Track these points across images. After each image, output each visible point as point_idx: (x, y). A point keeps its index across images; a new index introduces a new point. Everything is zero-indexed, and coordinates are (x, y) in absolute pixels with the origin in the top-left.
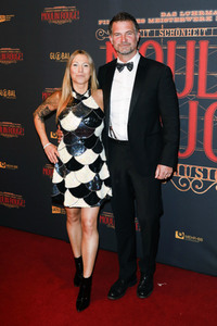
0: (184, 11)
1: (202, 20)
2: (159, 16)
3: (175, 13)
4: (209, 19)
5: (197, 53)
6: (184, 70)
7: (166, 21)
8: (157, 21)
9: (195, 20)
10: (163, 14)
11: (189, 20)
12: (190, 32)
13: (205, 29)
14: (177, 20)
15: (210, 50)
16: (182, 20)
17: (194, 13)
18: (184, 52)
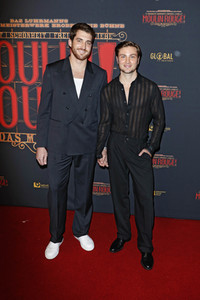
0: (28, 18)
1: (42, 26)
2: (9, 22)
3: (21, 21)
4: (47, 26)
5: (40, 51)
6: (31, 64)
7: (15, 26)
8: (8, 25)
9: (37, 26)
10: (12, 21)
11: (32, 25)
12: (33, 35)
13: (44, 33)
14: (22, 26)
15: (49, 49)
16: (27, 26)
17: (36, 21)
18: (30, 50)
